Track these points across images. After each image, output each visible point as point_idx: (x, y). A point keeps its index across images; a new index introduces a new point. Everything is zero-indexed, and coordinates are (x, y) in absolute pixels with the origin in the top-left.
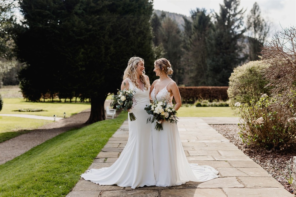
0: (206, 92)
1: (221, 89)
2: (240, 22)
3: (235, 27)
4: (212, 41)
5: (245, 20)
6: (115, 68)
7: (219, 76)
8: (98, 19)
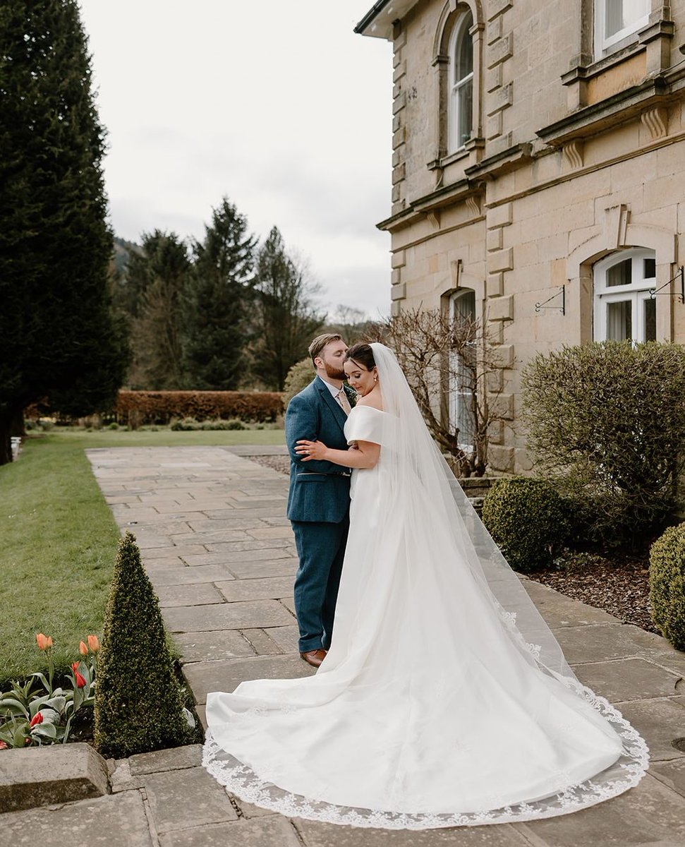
0: (189, 402)
1: (218, 395)
2: (247, 263)
3: (236, 274)
4: (190, 299)
5: (255, 261)
6: (42, 357)
7: (205, 371)
8: (12, 265)
